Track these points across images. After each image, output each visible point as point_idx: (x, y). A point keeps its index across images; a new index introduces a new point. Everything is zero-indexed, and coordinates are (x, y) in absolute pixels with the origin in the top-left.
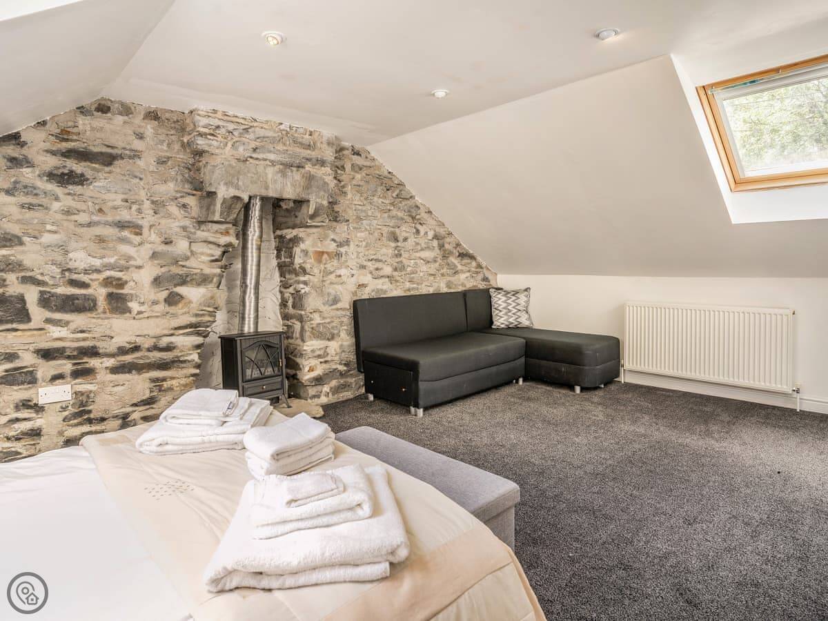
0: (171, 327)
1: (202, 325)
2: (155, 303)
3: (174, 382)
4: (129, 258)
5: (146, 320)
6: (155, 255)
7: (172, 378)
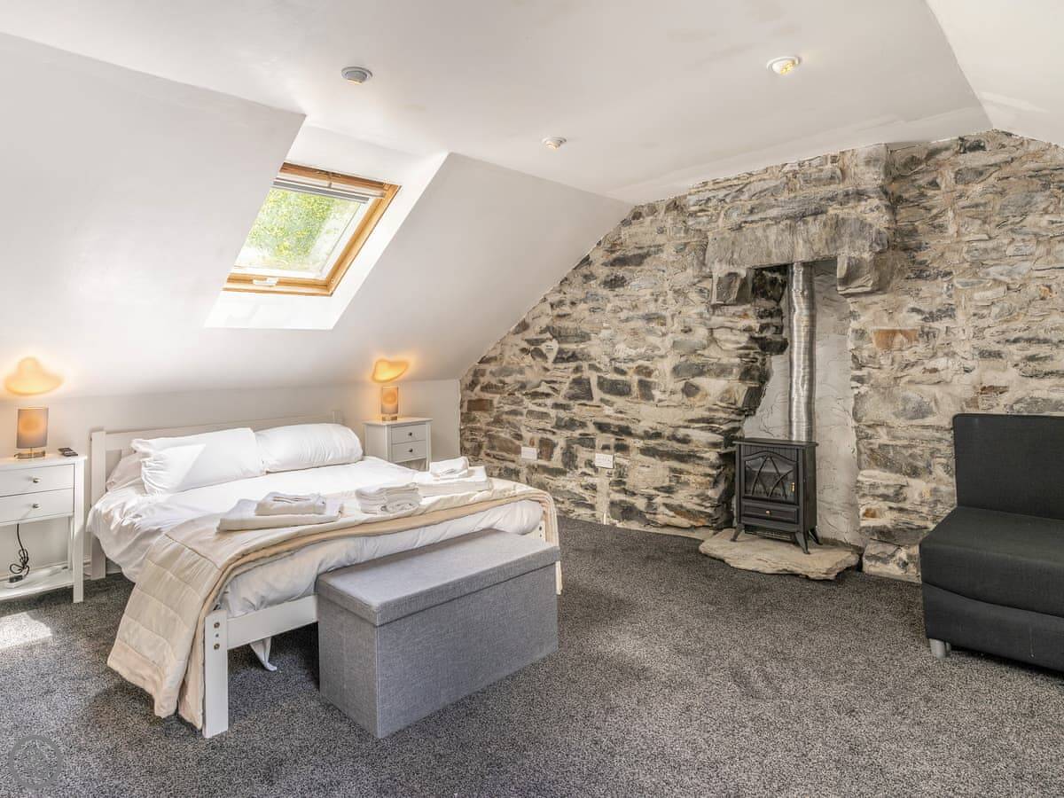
0: (685, 418)
1: (716, 421)
2: (673, 393)
3: (691, 478)
4: (656, 348)
5: (665, 409)
6: (675, 345)
7: (689, 473)
